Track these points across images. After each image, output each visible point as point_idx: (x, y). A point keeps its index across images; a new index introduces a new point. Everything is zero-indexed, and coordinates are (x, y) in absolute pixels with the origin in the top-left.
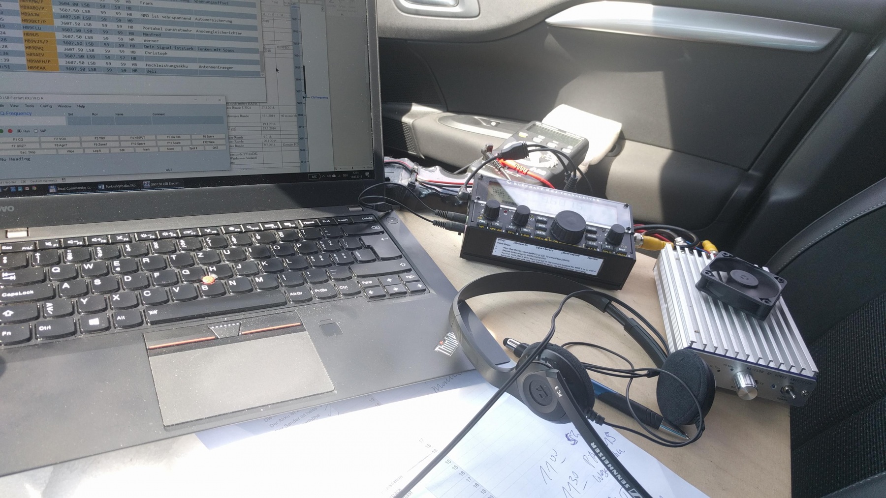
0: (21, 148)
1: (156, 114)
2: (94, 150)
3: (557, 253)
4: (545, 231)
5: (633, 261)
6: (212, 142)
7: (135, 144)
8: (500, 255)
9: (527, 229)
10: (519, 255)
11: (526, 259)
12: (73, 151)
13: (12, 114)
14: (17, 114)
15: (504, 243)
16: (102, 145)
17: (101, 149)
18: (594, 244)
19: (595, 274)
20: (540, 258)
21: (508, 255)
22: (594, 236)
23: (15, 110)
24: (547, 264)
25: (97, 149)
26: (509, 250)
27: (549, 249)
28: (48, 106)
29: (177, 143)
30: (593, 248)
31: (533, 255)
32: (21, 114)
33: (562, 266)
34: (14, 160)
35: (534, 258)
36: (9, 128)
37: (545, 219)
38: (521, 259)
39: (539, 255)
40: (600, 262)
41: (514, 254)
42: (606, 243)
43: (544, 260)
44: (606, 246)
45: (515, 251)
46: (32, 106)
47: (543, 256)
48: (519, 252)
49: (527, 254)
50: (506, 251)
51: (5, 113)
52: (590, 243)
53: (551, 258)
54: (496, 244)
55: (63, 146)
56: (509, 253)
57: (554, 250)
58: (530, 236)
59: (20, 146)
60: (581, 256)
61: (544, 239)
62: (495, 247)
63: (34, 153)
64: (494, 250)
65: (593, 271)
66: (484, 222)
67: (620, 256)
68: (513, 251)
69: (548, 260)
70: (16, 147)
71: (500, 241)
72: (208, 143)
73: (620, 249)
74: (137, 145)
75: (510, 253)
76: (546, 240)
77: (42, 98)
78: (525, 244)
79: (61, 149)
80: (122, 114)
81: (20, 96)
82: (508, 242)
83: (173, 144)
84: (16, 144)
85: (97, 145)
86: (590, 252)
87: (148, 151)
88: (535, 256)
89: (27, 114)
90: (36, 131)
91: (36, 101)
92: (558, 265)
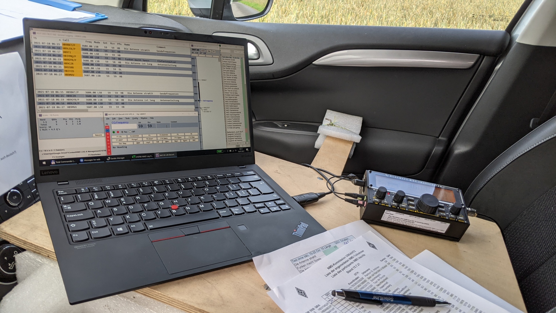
0: (120, 141)
1: (172, 122)
2: (147, 142)
3: (423, 220)
4: (414, 206)
5: (468, 225)
6: (193, 137)
7: (163, 138)
8: (386, 220)
9: (403, 205)
10: (398, 220)
11: (402, 223)
12: (140, 143)
13: (119, 123)
14: (121, 123)
15: (389, 213)
16: (150, 139)
17: (150, 142)
18: (444, 214)
19: (444, 232)
20: (411, 222)
21: (391, 220)
22: (443, 209)
23: (120, 121)
24: (415, 226)
25: (148, 142)
26: (392, 217)
27: (417, 217)
28: (136, 118)
29: (180, 138)
30: (444, 217)
31: (407, 221)
32: (124, 123)
33: (424, 227)
34: (119, 147)
35: (407, 222)
36: (118, 131)
37: (413, 199)
38: (399, 223)
39: (411, 221)
40: (448, 225)
41: (395, 220)
42: (451, 214)
43: (413, 223)
44: (452, 216)
45: (396, 218)
46: (129, 118)
47: (413, 221)
48: (398, 219)
49: (403, 220)
50: (390, 218)
51: (116, 122)
52: (442, 214)
53: (418, 222)
54: (385, 213)
55: (136, 140)
56: (391, 219)
57: (420, 218)
58: (406, 209)
59: (120, 140)
60: (436, 221)
61: (414, 211)
62: (384, 215)
63: (126, 144)
64: (383, 217)
65: (443, 230)
66: (378, 200)
67: (460, 222)
68: (394, 218)
69: (416, 223)
70: (118, 141)
71: (387, 212)
72: (191, 138)
73: (460, 218)
74: (163, 139)
75: (393, 219)
76: (415, 211)
77: (133, 114)
78: (402, 214)
79: (135, 141)
80: (160, 122)
81: (123, 113)
82: (392, 212)
83: (177, 138)
84: (118, 139)
85: (148, 139)
86: (442, 219)
87: (168, 142)
88: (408, 221)
89: (126, 123)
90: (130, 132)
91: (131, 116)
92: (421, 227)
